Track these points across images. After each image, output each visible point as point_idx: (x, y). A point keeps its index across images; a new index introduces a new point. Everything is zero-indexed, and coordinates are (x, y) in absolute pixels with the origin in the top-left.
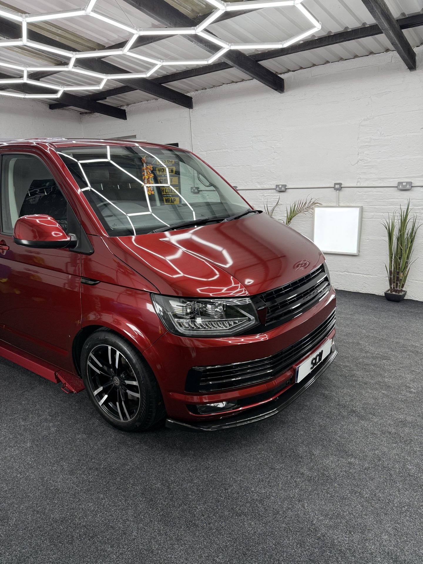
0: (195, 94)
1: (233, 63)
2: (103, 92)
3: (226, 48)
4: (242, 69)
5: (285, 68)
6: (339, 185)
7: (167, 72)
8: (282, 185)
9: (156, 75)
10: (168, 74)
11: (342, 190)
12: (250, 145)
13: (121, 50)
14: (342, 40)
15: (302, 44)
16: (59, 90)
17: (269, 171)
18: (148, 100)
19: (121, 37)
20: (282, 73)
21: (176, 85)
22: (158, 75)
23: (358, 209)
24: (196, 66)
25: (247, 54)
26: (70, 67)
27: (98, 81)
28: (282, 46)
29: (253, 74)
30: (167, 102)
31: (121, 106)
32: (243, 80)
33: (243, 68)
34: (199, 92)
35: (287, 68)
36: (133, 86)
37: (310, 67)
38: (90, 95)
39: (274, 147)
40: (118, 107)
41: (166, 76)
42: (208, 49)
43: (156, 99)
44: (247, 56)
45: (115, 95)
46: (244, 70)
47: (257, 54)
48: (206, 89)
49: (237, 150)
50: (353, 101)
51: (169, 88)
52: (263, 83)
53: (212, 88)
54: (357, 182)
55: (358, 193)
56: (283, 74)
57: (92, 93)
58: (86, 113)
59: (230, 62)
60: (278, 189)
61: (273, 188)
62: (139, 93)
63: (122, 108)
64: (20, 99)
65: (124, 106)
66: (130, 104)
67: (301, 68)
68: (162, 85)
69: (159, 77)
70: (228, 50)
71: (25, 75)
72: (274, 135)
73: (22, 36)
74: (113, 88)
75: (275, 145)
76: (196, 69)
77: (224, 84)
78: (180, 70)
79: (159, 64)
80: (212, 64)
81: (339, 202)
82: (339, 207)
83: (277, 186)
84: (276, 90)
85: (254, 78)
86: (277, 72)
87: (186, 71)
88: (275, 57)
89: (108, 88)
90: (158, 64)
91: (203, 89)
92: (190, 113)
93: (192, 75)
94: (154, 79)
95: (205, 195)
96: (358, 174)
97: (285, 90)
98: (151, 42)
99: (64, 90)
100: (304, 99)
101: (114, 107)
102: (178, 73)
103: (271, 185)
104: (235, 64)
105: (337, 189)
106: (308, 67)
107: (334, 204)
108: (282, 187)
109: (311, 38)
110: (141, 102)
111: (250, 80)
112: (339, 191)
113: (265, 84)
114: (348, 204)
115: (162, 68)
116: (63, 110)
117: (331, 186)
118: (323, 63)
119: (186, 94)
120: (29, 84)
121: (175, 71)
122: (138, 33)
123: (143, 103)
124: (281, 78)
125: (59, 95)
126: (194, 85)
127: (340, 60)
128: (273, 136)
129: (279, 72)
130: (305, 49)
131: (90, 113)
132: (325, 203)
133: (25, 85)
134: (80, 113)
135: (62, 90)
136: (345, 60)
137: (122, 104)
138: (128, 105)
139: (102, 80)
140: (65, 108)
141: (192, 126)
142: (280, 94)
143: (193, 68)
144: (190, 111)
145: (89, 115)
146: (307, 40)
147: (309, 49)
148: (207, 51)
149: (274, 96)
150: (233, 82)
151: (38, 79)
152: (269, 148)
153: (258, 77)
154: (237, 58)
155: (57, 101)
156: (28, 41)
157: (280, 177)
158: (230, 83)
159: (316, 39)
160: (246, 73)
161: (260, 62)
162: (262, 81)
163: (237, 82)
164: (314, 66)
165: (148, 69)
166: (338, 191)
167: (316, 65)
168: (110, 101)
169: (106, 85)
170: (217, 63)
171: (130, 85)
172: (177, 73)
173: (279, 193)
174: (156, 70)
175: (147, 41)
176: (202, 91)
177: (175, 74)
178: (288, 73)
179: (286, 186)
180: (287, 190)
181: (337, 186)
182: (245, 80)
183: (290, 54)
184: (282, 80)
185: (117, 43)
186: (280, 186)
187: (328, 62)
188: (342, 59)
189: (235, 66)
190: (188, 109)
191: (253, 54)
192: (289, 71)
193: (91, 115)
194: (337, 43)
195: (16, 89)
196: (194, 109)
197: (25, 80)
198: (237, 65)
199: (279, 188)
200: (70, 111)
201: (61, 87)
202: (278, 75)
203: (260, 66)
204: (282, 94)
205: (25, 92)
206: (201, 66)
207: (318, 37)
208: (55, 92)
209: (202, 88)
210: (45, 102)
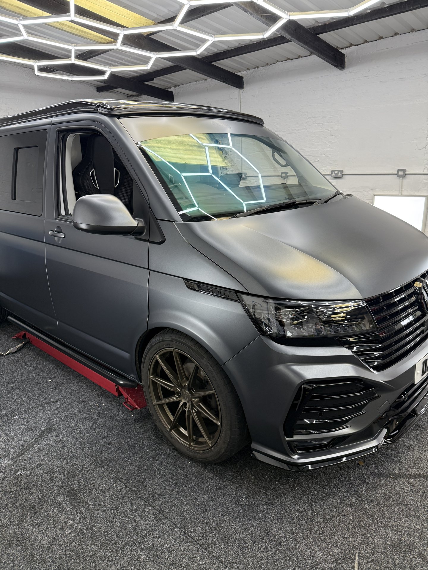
0: (246, 73)
1: (291, 36)
2: (151, 73)
3: (285, 17)
4: (299, 42)
5: (348, 42)
6: (403, 172)
7: (218, 50)
8: (339, 171)
9: (206, 53)
10: (219, 52)
11: (405, 177)
12: (304, 127)
13: (171, 25)
14: (416, 7)
15: (369, 13)
16: (106, 71)
17: (325, 155)
18: (197, 81)
19: (171, 11)
20: (343, 48)
21: (226, 64)
22: (208, 52)
23: (424, 199)
24: (249, 42)
25: (307, 27)
26: (118, 45)
27: (146, 60)
28: (348, 14)
29: (311, 48)
30: (216, 82)
31: (169, 88)
32: (299, 57)
33: (301, 42)
34: (251, 70)
35: (350, 42)
36: (182, 65)
37: (376, 40)
38: (137, 76)
39: (331, 129)
40: (166, 88)
41: (217, 54)
42: (264, 20)
43: (205, 80)
44: (307, 29)
45: (163, 75)
46: (303, 44)
47: (317, 26)
48: (258, 67)
49: (289, 133)
50: (424, 77)
51: (219, 67)
52: (322, 59)
53: (265, 66)
54: (424, 168)
55: (425, 181)
56: (345, 49)
57: (139, 74)
58: (133, 96)
59: (288, 35)
60: (333, 175)
61: (328, 174)
62: (189, 73)
63: (169, 90)
64: (68, 82)
65: (172, 87)
66: (178, 86)
67: (366, 42)
68: (212, 63)
69: (210, 55)
70: (287, 20)
71: (73, 55)
72: (332, 117)
73: (70, 11)
74: (160, 68)
75: (332, 128)
76: (249, 45)
77: (278, 61)
78: (232, 46)
79: (211, 40)
80: (267, 39)
81: (402, 191)
82: (402, 195)
83: (333, 171)
84: (336, 66)
85: (311, 53)
86: (338, 47)
87: (238, 48)
88: (338, 29)
89: (156, 68)
90: (209, 40)
91: (255, 68)
92: (241, 93)
93: (245, 52)
94: (204, 57)
95: (252, 181)
96: (425, 159)
97: (346, 67)
98: (203, 16)
99: (112, 71)
100: (367, 76)
101: (162, 89)
102: (230, 50)
103: (326, 170)
104: (293, 37)
105: (400, 176)
106: (373, 40)
107: (397, 193)
108: (338, 172)
109: (380, 6)
110: (190, 83)
111: (308, 56)
112: (403, 179)
113: (324, 59)
114: (412, 193)
115: (213, 44)
116: (110, 93)
117: (394, 173)
118: (391, 36)
119: (237, 74)
120: (77, 64)
121: (227, 48)
122: (189, 3)
123: (191, 85)
124: (342, 53)
125: (106, 77)
126: (246, 63)
127: (411, 32)
128: (330, 118)
129: (340, 47)
130: (373, 19)
131: (137, 95)
132: (386, 191)
133: (73, 66)
134: (127, 96)
135: (109, 71)
136: (417, 31)
137: (169, 85)
138: (176, 86)
139: (149, 58)
140: (112, 90)
141: (242, 107)
142: (340, 71)
143: (246, 45)
144: (241, 92)
145: (136, 98)
146: (375, 9)
147: (377, 19)
148: (263, 22)
149: (334, 73)
150: (288, 59)
151: (86, 60)
152: (326, 130)
153: (317, 52)
154: (295, 30)
155: (105, 83)
156: (75, 16)
157: (336, 162)
158: (284, 61)
159: (386, 7)
160: (304, 48)
161: (319, 36)
162: (321, 56)
163: (293, 59)
164: (380, 39)
165: (198, 46)
166: (401, 178)
167: (383, 37)
168: (157, 82)
169: (154, 65)
170: (273, 37)
171: (179, 63)
172: (228, 51)
173: (335, 179)
174: (207, 47)
175: (198, 15)
176: (254, 69)
177: (227, 51)
178: (350, 48)
179: (342, 171)
180: (344, 176)
181: (401, 173)
182: (302, 57)
183: (355, 25)
184: (343, 55)
185: (167, 18)
186: (336, 172)
187: (397, 34)
188: (413, 30)
189: (293, 40)
190: (239, 89)
191: (312, 26)
192: (351, 45)
193: (138, 97)
194: (410, 10)
195: (64, 71)
196: (244, 89)
197: (73, 60)
198: (294, 38)
199: (335, 174)
200: (117, 94)
201: (109, 68)
202: (339, 50)
203: (320, 39)
204: (342, 71)
205: (73, 74)
206: (255, 41)
207: (388, 4)
208: (102, 73)
209: (254, 66)
210: (93, 85)
